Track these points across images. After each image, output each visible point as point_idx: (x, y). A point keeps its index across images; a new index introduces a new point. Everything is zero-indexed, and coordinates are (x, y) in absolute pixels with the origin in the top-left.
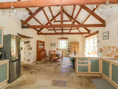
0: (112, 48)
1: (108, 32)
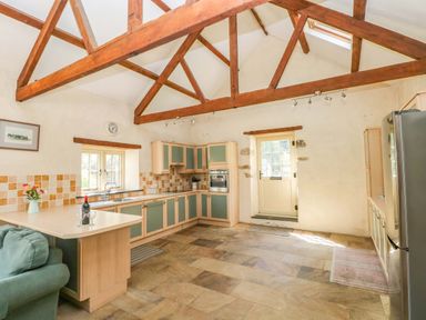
1: (39, 126)
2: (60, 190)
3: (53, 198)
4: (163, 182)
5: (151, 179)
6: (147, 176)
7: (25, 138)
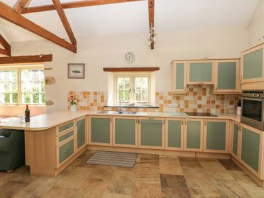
0: (92, 95)
1: (84, 64)
2: (95, 101)
3: (92, 105)
4: (187, 102)
5: (169, 98)
6: (165, 95)
7: (79, 72)
